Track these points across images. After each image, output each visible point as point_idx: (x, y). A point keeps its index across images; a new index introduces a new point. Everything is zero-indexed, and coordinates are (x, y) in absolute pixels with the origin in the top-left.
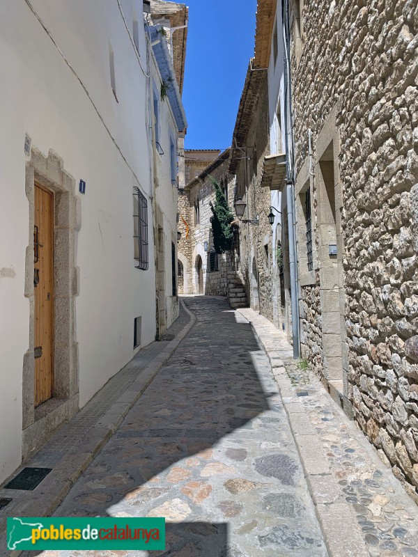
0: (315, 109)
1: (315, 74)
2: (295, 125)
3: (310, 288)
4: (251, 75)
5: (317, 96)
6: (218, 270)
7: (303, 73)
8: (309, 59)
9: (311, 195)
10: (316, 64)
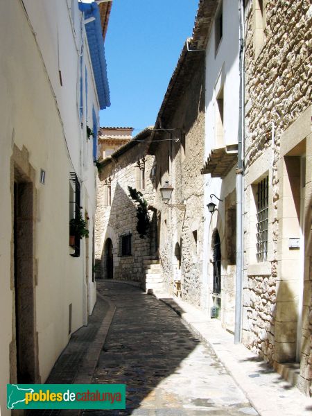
0: (281, 104)
1: (283, 69)
2: (248, 115)
3: (261, 278)
4: (186, 55)
5: (286, 91)
6: (131, 255)
7: (265, 65)
8: (275, 53)
9: (270, 189)
10: (285, 60)
